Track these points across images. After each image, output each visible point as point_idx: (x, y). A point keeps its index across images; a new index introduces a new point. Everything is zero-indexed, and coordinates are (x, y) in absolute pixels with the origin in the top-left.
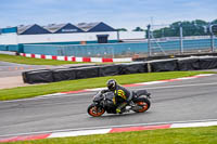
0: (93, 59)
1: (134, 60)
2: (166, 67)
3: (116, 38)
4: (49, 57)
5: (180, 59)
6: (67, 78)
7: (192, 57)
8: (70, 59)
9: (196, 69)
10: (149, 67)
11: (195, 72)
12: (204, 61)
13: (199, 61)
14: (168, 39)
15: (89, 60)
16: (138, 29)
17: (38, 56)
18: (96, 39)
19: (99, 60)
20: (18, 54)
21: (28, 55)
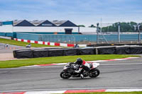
0: (61, 44)
1: (88, 46)
2: (108, 51)
3: (77, 31)
4: (32, 42)
5: (117, 47)
6: (42, 56)
7: (125, 46)
8: (46, 43)
9: (127, 54)
10: (97, 51)
11: (127, 55)
12: (133, 48)
13: (130, 48)
14: (111, 33)
15: (59, 45)
16: (92, 26)
17: (26, 41)
18: (64, 31)
19: (65, 45)
20: (12, 39)
21: (19, 40)
